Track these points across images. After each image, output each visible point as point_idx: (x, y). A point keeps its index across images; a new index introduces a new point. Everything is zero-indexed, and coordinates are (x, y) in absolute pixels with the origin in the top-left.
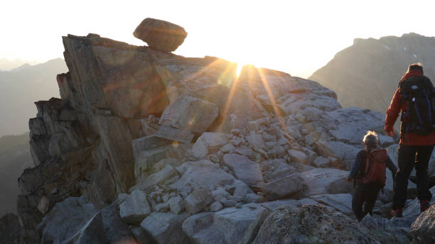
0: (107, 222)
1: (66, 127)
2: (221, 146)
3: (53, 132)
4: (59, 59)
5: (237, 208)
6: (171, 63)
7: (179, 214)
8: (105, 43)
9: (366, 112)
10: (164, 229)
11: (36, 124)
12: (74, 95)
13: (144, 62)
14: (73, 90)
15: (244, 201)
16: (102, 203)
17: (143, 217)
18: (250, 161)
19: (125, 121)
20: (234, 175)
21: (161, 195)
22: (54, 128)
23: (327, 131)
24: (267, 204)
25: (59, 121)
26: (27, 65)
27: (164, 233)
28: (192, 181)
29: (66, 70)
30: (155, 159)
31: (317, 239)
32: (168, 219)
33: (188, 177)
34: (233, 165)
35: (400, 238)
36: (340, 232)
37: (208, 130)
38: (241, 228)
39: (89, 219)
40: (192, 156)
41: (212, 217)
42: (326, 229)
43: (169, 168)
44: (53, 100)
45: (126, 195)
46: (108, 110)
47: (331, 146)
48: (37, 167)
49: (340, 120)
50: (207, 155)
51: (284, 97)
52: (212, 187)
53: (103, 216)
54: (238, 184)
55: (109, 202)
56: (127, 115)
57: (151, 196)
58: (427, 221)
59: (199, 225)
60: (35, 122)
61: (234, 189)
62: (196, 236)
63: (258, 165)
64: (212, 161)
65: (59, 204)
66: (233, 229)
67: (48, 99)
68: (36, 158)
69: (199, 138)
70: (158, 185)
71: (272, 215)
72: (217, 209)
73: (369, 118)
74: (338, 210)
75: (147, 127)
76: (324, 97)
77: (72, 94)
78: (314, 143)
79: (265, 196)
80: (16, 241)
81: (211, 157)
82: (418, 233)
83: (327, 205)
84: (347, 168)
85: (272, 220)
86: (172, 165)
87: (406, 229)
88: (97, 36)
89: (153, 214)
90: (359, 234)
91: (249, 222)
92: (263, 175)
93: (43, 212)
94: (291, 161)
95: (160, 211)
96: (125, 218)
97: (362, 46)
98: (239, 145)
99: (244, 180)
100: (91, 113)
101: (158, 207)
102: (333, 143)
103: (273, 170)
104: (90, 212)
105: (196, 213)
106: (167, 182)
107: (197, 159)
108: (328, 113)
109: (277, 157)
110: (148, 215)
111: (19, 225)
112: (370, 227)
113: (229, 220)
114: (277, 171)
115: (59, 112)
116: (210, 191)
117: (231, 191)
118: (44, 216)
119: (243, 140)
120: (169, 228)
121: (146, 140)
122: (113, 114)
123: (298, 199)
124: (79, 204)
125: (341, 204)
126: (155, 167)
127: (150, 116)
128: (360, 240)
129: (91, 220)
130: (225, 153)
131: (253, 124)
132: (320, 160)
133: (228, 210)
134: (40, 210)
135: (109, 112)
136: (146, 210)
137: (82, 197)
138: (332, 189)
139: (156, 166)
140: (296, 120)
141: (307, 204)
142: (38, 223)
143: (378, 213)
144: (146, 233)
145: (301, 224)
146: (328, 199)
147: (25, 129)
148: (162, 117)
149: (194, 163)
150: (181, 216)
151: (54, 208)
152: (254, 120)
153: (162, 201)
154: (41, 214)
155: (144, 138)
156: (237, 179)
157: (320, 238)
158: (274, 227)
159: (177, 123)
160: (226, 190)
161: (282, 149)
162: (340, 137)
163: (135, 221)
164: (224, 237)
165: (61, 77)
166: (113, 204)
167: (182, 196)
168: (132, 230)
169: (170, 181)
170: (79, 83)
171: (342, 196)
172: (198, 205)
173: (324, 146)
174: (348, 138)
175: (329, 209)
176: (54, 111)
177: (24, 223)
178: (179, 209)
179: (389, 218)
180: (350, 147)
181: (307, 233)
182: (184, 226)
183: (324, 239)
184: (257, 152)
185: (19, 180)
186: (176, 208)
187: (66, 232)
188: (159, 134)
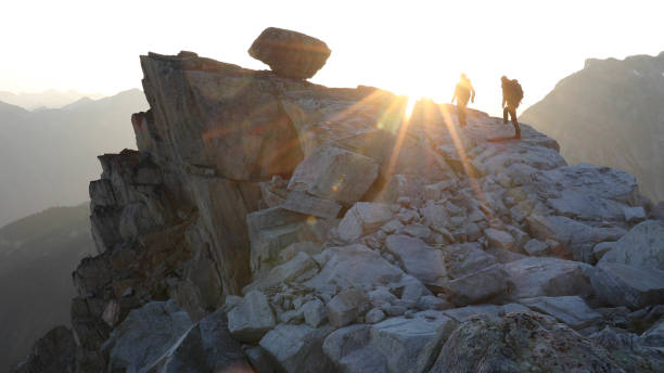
0: (208, 340)
1: (147, 195)
2: (382, 223)
3: (126, 201)
4: (135, 89)
5: (408, 317)
6: (305, 97)
7: (318, 326)
8: (204, 66)
9: (604, 170)
10: (296, 349)
11: (100, 190)
12: (158, 146)
13: (265, 94)
14: (157, 138)
15: (418, 308)
16: (200, 309)
17: (263, 332)
18: (426, 246)
19: (237, 184)
20: (402, 267)
22: (128, 194)
23: (544, 201)
24: (452, 312)
25: (136, 185)
26: (86, 99)
27: (295, 356)
28: (338, 276)
29: (145, 107)
30: (281, 244)
31: (528, 364)
32: (301, 336)
33: (331, 272)
34: (400, 252)
35: (656, 363)
36: (563, 355)
37: (363, 199)
38: (412, 348)
39: (181, 335)
40: (338, 239)
41: (369, 332)
42: (542, 351)
43: (304, 256)
44: (126, 153)
45: (236, 297)
46: (210, 167)
47: (550, 222)
48: (102, 255)
49: (564, 183)
50: (362, 236)
51: (479, 148)
52: (369, 286)
53: (202, 330)
54: (409, 281)
55: (211, 309)
56: (238, 176)
57: (276, 298)
59: (349, 344)
60: (98, 186)
61: (402, 288)
62: (343, 361)
63: (438, 253)
64: (369, 246)
65: (135, 311)
66: (401, 351)
67: (118, 151)
68: (100, 243)
69: (350, 211)
70: (286, 282)
71: (460, 328)
72: (376, 319)
73: (607, 180)
74: (560, 321)
75: (269, 194)
76: (539, 147)
77: (154, 143)
78: (524, 219)
79: (449, 300)
80: (69, 369)
81: (366, 240)
83: (544, 313)
84: (575, 257)
85: (460, 336)
86: (307, 252)
88: (193, 55)
89: (278, 326)
90: (593, 358)
91: (425, 339)
92: (447, 268)
93: (111, 324)
94: (490, 245)
95: (289, 322)
96: (235, 332)
97: (597, 71)
98: (410, 222)
99: (418, 276)
100: (185, 173)
101: (286, 316)
102: (554, 217)
103: (461, 260)
104: (183, 325)
105: (344, 326)
106: (300, 279)
107: (346, 243)
108: (546, 173)
109: (468, 240)
110: (273, 329)
111: (75, 345)
112: (610, 348)
113: (394, 337)
114: (468, 261)
115: (135, 171)
116: (366, 292)
117: (398, 293)
118: (112, 330)
119: (417, 215)
120: (302, 348)
121: (267, 215)
122: (218, 174)
123: (500, 304)
124: (165, 313)
125: (565, 311)
126: (281, 254)
127: (274, 178)
128: (594, 366)
129: (185, 336)
130: (388, 234)
131: (430, 191)
132: (534, 245)
133: (393, 321)
134: (106, 321)
135: (212, 172)
136: (268, 321)
137: (170, 301)
138: (552, 289)
139: (284, 253)
140: (498, 183)
142: (104, 341)
143: (617, 325)
144: (268, 357)
145: (504, 341)
146: (547, 305)
147: (84, 198)
148: (292, 179)
149: (341, 249)
150: (322, 331)
151: (128, 318)
152: (432, 183)
153: (292, 308)
154: (109, 327)
155: (264, 212)
156: (407, 272)
157: (533, 364)
158: (464, 347)
159: (316, 187)
160: (391, 291)
161: (475, 228)
162: (563, 210)
163: (251, 338)
164: (386, 362)
165: (138, 118)
166: (217, 311)
167: (322, 300)
168: (247, 351)
169: (305, 276)
170: (166, 127)
171: (567, 299)
172: (347, 313)
173: (539, 223)
174: (576, 211)
175: (548, 319)
176: (127, 170)
177: (81, 341)
178: (318, 320)
179: (639, 334)
180: (580, 224)
181: (514, 356)
182: (325, 346)
183: (539, 366)
184: (437, 232)
185: (74, 274)
186: (313, 317)
187: (146, 355)
188: (288, 205)
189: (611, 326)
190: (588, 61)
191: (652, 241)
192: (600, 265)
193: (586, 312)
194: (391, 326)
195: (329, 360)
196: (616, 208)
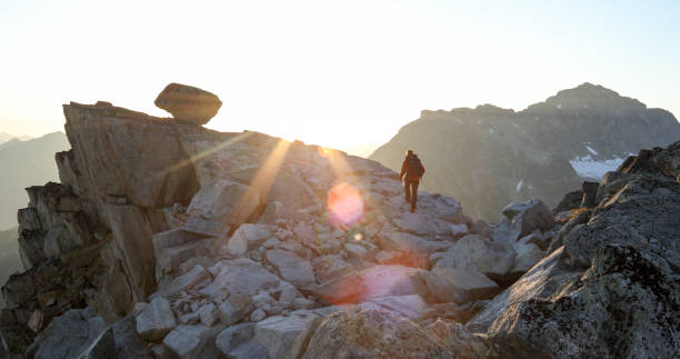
0: (119, 340)
1: (68, 220)
2: (263, 240)
3: (50, 225)
4: (59, 133)
5: (285, 316)
6: (202, 139)
7: (212, 325)
8: (118, 115)
9: (436, 197)
10: (194, 345)
11: (28, 217)
12: (78, 179)
13: (168, 138)
14: (77, 173)
15: (292, 308)
16: (114, 315)
17: (167, 332)
18: (299, 258)
19: (144, 210)
20: (280, 276)
21: (189, 304)
22: (51, 219)
23: (390, 220)
24: (319, 311)
25: (58, 211)
26: (15, 141)
27: (192, 351)
28: (228, 284)
29: (67, 147)
30: (182, 258)
31: (378, 351)
32: (197, 333)
33: (222, 280)
34: (278, 263)
35: (477, 347)
36: (405, 342)
37: (248, 221)
38: (287, 340)
39: (96, 337)
40: (228, 254)
41: (253, 329)
42: (389, 339)
43: (200, 268)
44: (51, 185)
45: (144, 304)
46: (122, 197)
47: (395, 237)
48: (28, 272)
50: (247, 251)
52: (253, 291)
53: (114, 332)
54: (285, 286)
55: (123, 314)
56: (146, 204)
57: (177, 303)
58: (504, 325)
59: (237, 340)
60: (25, 213)
61: (280, 292)
62: (233, 354)
63: (308, 263)
64: (253, 259)
65: (57, 318)
66: (279, 343)
67: (43, 183)
68: (27, 262)
69: (237, 232)
70: (186, 290)
71: (324, 322)
72: (260, 318)
73: (439, 205)
74: (404, 316)
75: (172, 218)
76: (386, 179)
77: (74, 175)
78: (376, 236)
79: (317, 301)
81: (251, 255)
82: (494, 340)
83: (390, 308)
84: (415, 264)
85: (325, 329)
86: (203, 265)
87: (481, 335)
88: (107, 105)
89: (180, 326)
90: (428, 343)
91: (298, 333)
92: (316, 275)
93: (35, 330)
94: (349, 256)
95: (188, 323)
96: (144, 333)
97: (432, 121)
98: (286, 239)
99: (292, 282)
100: (101, 201)
101: (185, 318)
102: (398, 233)
103: (327, 269)
104: (98, 327)
105: (233, 324)
106: (197, 286)
107: (234, 257)
108: (392, 199)
109: (332, 253)
110: (173, 329)
111: (3, 348)
112: (442, 335)
113: (272, 331)
114: (332, 269)
115: (58, 200)
116: (250, 296)
117: (277, 296)
118: (36, 335)
119: (292, 233)
120: (199, 344)
121: (170, 235)
123: (357, 303)
124: (83, 319)
125: (407, 307)
126: (181, 268)
127: (176, 205)
128: (429, 350)
130: (269, 249)
131: (301, 214)
132: (383, 255)
133: (273, 319)
134: (31, 327)
135: (122, 200)
136: (170, 322)
137: (87, 309)
138: (399, 290)
139: (184, 267)
141: (367, 310)
142: (28, 344)
143: (450, 317)
144: (170, 352)
145: (358, 332)
146: (394, 302)
147: (12, 224)
148: (191, 205)
149: (230, 261)
150: (215, 328)
151: (51, 325)
152: (303, 207)
153: (191, 311)
154: (33, 332)
155: (166, 233)
156: (283, 279)
157: (381, 350)
158: (327, 339)
159: (210, 212)
160: (271, 295)
161: (337, 243)
162: (405, 227)
163: (157, 337)
164: (267, 352)
165: (60, 157)
166: (128, 316)
167: (215, 303)
168: (153, 349)
169: (201, 285)
170: (84, 164)
171: (408, 298)
172: (236, 314)
173: (386, 237)
174: (415, 229)
175: (392, 313)
176: (52, 200)
177: (9, 346)
178: (212, 320)
179: (464, 324)
180: (418, 239)
181: (367, 344)
182: (217, 341)
183: (387, 351)
184: (308, 247)
185: (3, 288)
186: (208, 319)
187: (66, 355)
188: (187, 227)
189: (443, 318)
190: (424, 112)
191: (473, 251)
192: (433, 270)
193: (424, 307)
194: (270, 324)
195: (221, 353)
196: (444, 226)
